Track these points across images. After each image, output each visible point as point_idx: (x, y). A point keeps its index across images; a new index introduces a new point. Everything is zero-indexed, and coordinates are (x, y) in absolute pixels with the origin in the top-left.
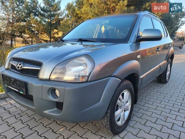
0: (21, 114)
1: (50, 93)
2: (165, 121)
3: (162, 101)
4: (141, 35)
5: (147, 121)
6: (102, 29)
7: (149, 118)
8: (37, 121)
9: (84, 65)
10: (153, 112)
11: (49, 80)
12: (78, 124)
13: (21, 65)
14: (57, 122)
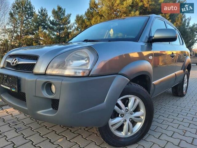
0: (16, 123)
1: (45, 89)
2: (184, 135)
3: (179, 114)
4: (153, 35)
5: (161, 134)
6: (110, 32)
7: (164, 131)
8: (33, 131)
9: (86, 59)
10: (169, 125)
11: (45, 74)
12: (79, 134)
13: (16, 60)
14: (56, 132)
